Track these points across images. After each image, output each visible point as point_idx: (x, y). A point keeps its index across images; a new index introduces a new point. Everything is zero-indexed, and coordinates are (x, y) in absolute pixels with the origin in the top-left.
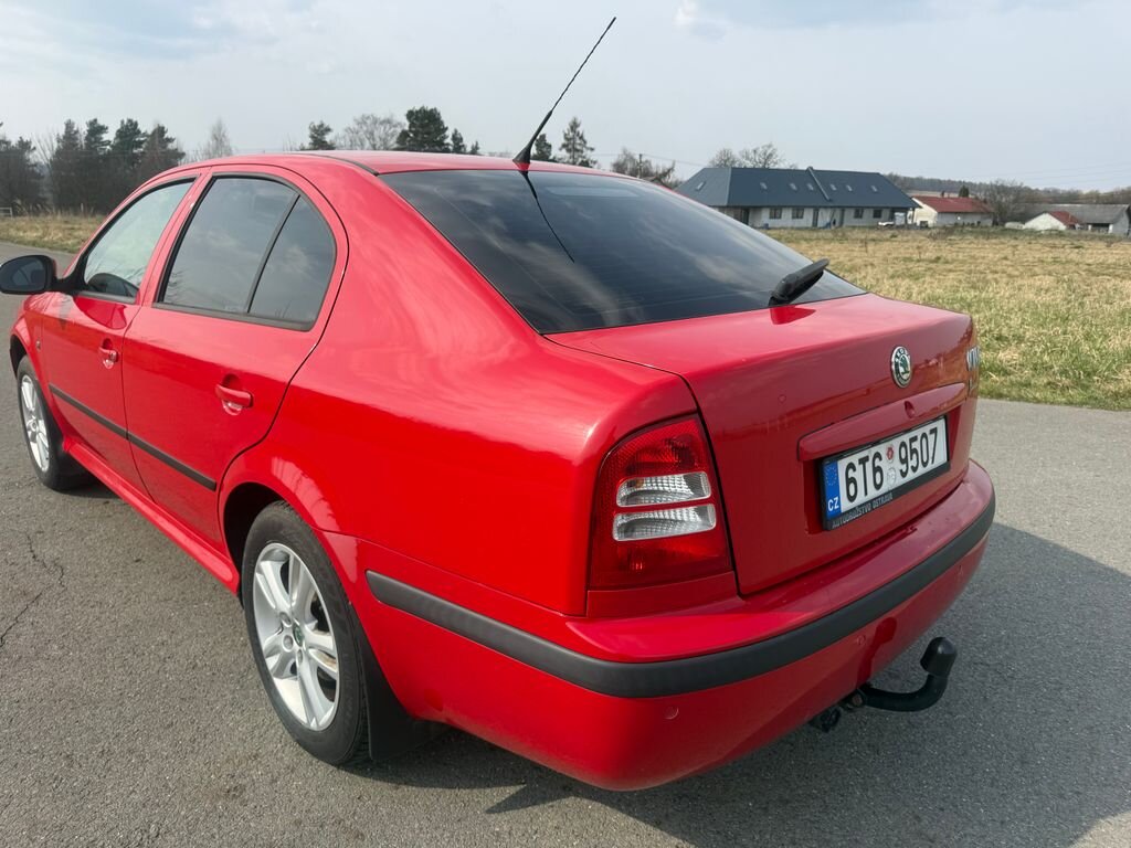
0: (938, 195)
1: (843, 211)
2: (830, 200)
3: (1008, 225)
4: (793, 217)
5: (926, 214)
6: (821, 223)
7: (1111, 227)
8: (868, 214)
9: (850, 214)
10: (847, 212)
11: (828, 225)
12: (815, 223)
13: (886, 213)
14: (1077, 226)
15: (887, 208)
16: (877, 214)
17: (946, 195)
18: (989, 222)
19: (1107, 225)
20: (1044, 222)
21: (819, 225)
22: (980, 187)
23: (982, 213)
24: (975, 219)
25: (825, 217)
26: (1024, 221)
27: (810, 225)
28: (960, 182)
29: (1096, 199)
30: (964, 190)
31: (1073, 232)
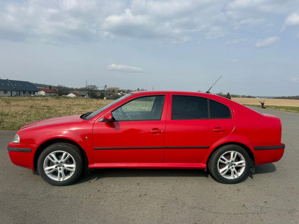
0: (44, 88)
1: (20, 92)
2: (15, 89)
3: (63, 96)
4: (4, 93)
5: (43, 93)
6: (13, 95)
7: (85, 96)
8: (27, 93)
9: (22, 93)
10: (21, 92)
11: (16, 96)
12: (11, 95)
13: (32, 92)
14: (78, 96)
15: (32, 91)
16: (30, 93)
17: (46, 88)
18: (58, 95)
19: (84, 96)
20: (71, 95)
21: (13, 96)
22: (54, 87)
23: (56, 93)
24: (55, 94)
25: (14, 93)
26: (67, 95)
27: (10, 95)
28: (49, 85)
29: (81, 90)
30: (50, 87)
31: (77, 97)
